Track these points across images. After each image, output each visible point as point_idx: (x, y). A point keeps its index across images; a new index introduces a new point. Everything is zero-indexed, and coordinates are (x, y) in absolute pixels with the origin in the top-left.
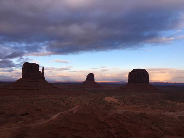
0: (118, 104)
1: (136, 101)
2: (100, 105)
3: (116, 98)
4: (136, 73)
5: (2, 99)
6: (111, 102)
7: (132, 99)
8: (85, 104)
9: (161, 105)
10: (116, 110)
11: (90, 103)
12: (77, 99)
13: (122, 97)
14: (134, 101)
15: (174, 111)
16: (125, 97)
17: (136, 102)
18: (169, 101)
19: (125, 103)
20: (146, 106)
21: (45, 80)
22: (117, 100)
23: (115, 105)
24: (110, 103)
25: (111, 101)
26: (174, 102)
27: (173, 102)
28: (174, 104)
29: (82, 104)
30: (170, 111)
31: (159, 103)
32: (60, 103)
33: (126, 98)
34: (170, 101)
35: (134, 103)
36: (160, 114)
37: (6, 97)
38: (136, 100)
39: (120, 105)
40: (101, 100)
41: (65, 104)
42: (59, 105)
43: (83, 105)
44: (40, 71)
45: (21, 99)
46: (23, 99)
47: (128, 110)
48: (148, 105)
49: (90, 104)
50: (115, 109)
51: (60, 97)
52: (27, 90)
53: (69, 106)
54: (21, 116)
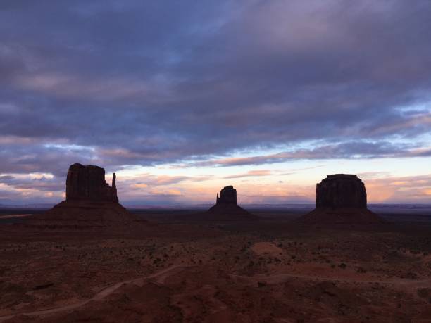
0: (277, 260)
1: (327, 252)
2: (236, 262)
3: (280, 246)
4: (334, 185)
5: (17, 249)
6: (263, 255)
7: (319, 248)
8: (201, 261)
9: (386, 262)
10: (268, 275)
11: (214, 259)
12: (185, 250)
13: (296, 243)
14: (323, 252)
15: (414, 277)
16: (301, 244)
17: (326, 255)
18: (408, 252)
19: (293, 257)
20: (343, 266)
21: (120, 203)
22: (280, 250)
23: (270, 262)
24: (261, 258)
25: (265, 253)
26: (421, 255)
27: (419, 253)
28: (419, 258)
29: (192, 260)
30: (402, 277)
31: (384, 258)
32: (143, 258)
33: (304, 244)
34: (411, 252)
35: (321, 257)
36: (377, 283)
37: (27, 245)
38: (329, 250)
39: (283, 261)
40: (243, 250)
41: (152, 261)
42: (139, 263)
43: (195, 263)
44: (108, 184)
45: (59, 250)
46: (64, 249)
47: (298, 276)
48: (356, 263)
49: (214, 261)
50: (266, 272)
51: (149, 245)
52: (76, 227)
53: (160, 265)
54: (33, 292)
